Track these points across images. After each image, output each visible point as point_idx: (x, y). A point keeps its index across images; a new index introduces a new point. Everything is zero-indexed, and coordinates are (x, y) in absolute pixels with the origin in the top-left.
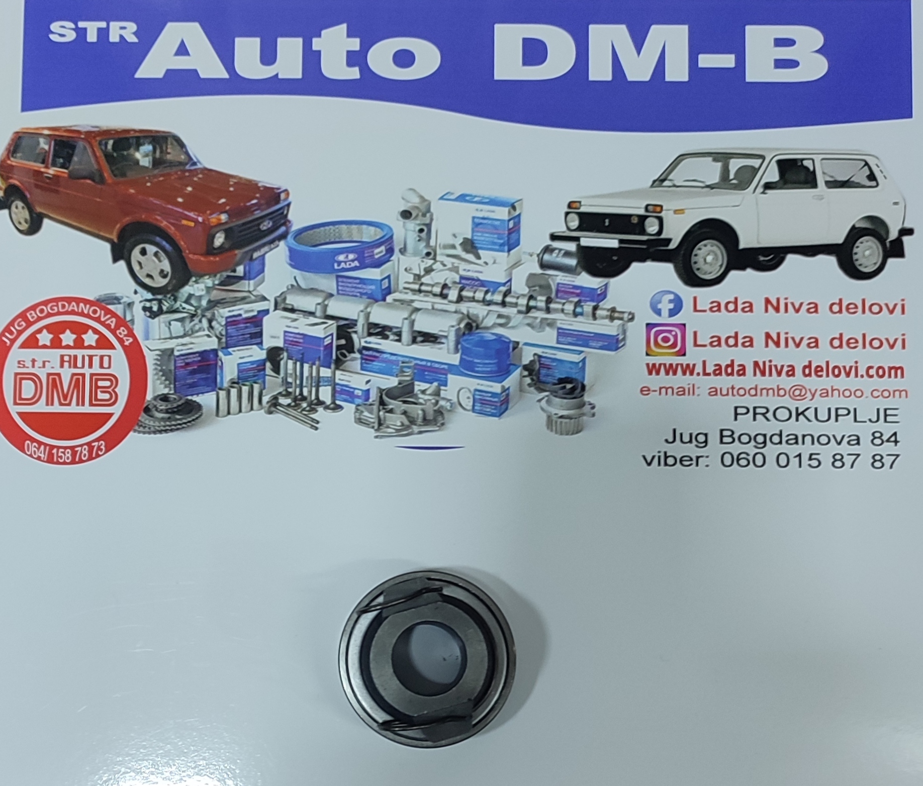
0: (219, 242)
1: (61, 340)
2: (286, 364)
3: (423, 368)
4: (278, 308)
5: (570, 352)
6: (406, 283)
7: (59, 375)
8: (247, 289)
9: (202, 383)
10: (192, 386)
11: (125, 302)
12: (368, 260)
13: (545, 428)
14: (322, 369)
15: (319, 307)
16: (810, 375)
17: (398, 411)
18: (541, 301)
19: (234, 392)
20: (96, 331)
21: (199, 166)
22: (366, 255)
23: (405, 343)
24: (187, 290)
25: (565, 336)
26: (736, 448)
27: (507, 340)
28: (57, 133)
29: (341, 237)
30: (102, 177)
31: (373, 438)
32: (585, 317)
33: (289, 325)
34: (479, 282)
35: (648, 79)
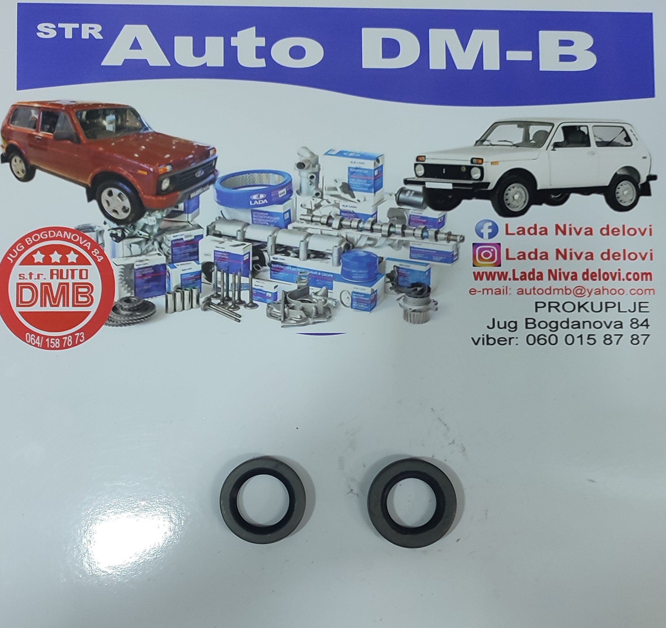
0: (166, 186)
1: (51, 259)
2: (216, 274)
3: (314, 276)
4: (209, 234)
5: (420, 264)
6: (302, 215)
7: (50, 284)
8: (187, 221)
9: (155, 288)
11: (97, 231)
12: (274, 198)
13: (402, 319)
14: (242, 277)
15: (239, 233)
16: (587, 279)
17: (298, 307)
18: (398, 228)
19: (178, 295)
20: (76, 252)
21: (150, 130)
22: (272, 195)
23: (302, 259)
24: (142, 221)
25: (415, 253)
26: (537, 332)
27: (375, 256)
28: (44, 106)
29: (254, 182)
30: (78, 139)
31: (280, 327)
32: (430, 239)
33: (218, 246)
34: (354, 214)
35: (471, 68)
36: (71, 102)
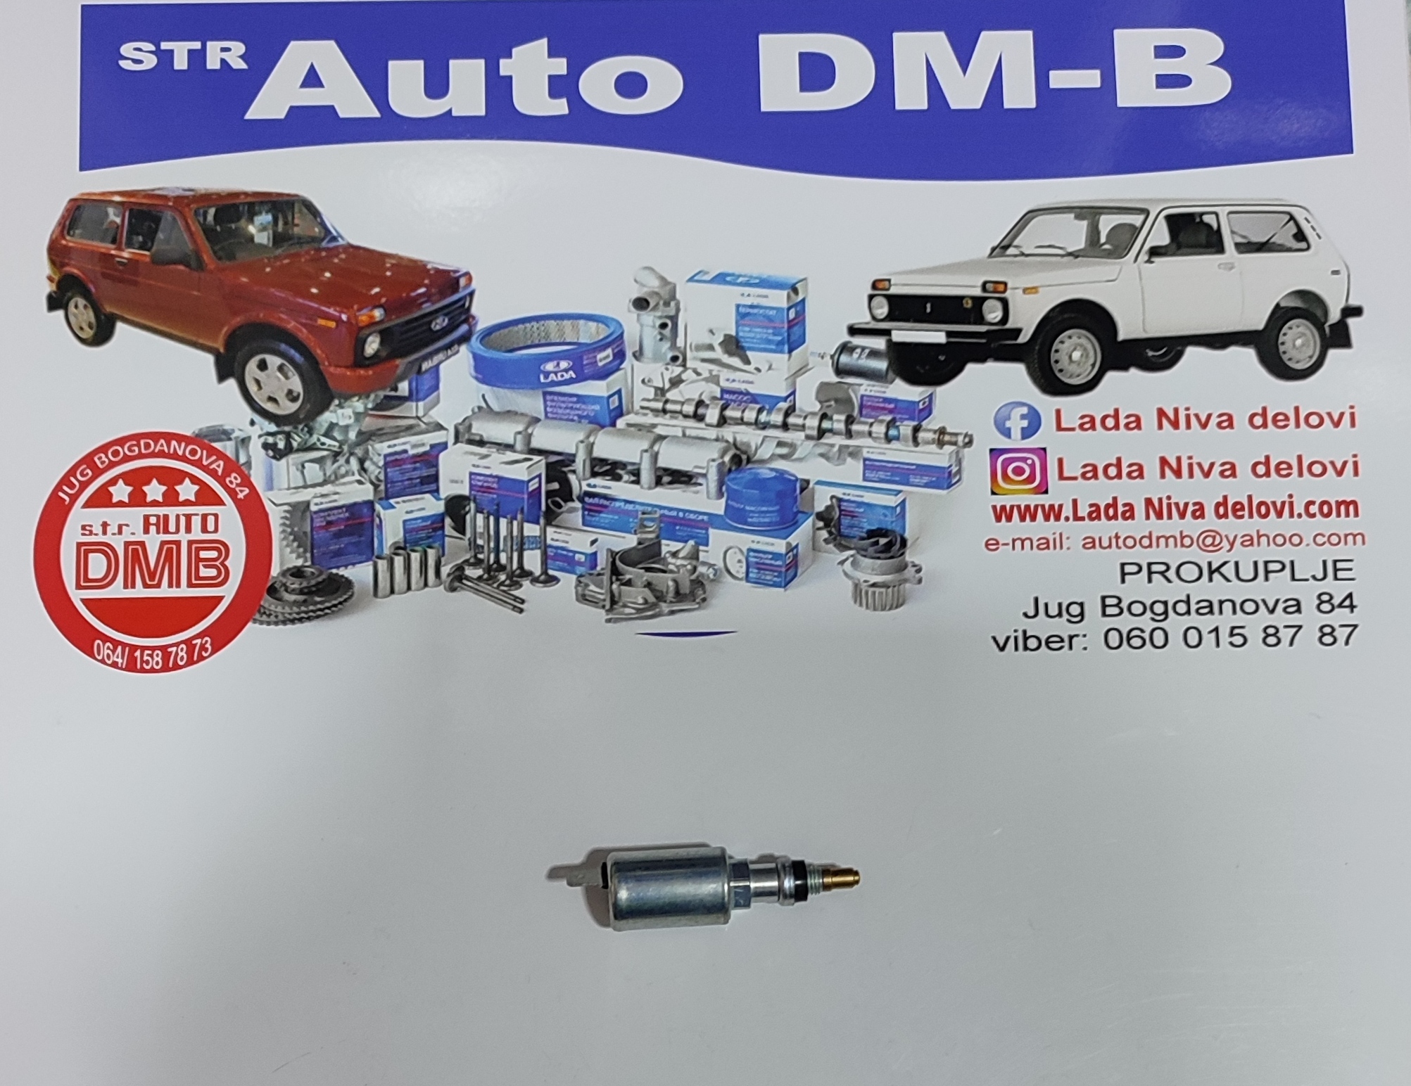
0: (373, 349)
1: (145, 495)
2: (475, 518)
3: (671, 520)
4: (460, 439)
5: (884, 492)
6: (644, 400)
7: (142, 544)
8: (414, 415)
9: (353, 550)
10: (338, 553)
11: (237, 438)
12: (588, 369)
13: (852, 602)
14: (526, 525)
15: (519, 437)
16: (1225, 515)
17: (640, 582)
18: (839, 421)
19: (399, 561)
20: (195, 480)
21: (341, 242)
22: (585, 362)
23: (646, 486)
24: (327, 417)
25: (873, 470)
26: (1125, 623)
27: (793, 478)
28: (132, 200)
29: (548, 337)
30: (199, 259)
31: (604, 621)
32: (903, 442)
33: (476, 463)
34: (749, 397)
35: (978, 106)
36: (185, 190)
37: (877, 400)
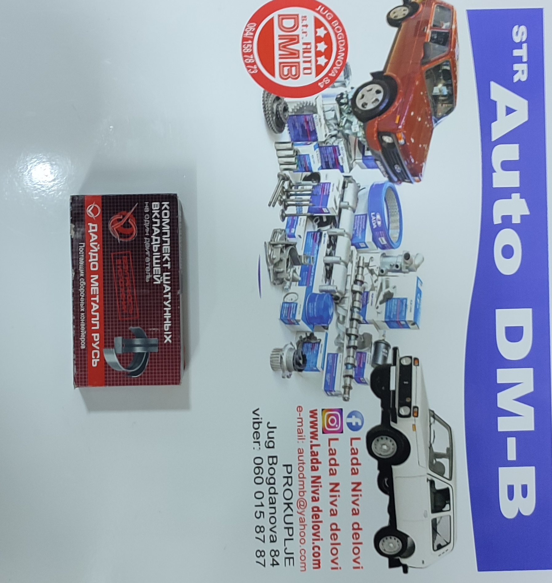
0: (386, 140)
1: (320, 42)
2: (311, 185)
3: (310, 270)
4: (345, 178)
5: (323, 362)
6: (364, 258)
7: (298, 42)
8: (356, 158)
9: (296, 132)
10: (294, 126)
11: (346, 82)
12: (377, 233)
13: (274, 348)
14: (307, 207)
15: (347, 204)
16: (313, 511)
17: (282, 256)
18: (354, 343)
19: (291, 153)
20: (327, 64)
21: (434, 125)
22: (380, 232)
23: (325, 259)
24: (355, 120)
25: (333, 358)
26: (265, 466)
27: (329, 323)
28: (453, 33)
29: (392, 216)
30: (426, 63)
31: (265, 241)
32: (345, 371)
33: (335, 186)
34: (365, 304)
35: (499, 406)
36: (458, 56)
37: (364, 360)
